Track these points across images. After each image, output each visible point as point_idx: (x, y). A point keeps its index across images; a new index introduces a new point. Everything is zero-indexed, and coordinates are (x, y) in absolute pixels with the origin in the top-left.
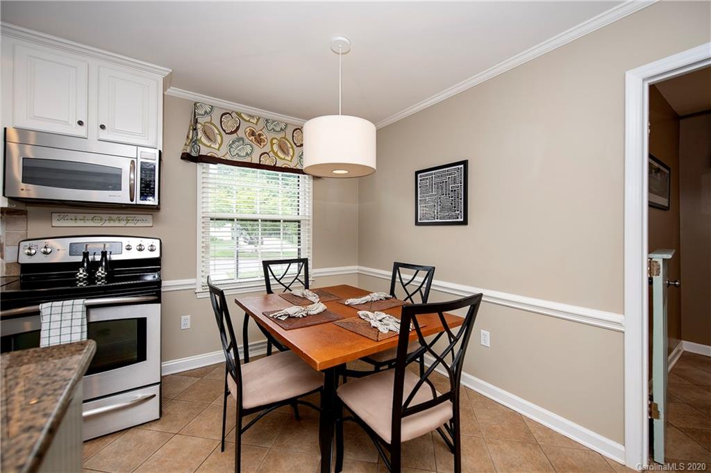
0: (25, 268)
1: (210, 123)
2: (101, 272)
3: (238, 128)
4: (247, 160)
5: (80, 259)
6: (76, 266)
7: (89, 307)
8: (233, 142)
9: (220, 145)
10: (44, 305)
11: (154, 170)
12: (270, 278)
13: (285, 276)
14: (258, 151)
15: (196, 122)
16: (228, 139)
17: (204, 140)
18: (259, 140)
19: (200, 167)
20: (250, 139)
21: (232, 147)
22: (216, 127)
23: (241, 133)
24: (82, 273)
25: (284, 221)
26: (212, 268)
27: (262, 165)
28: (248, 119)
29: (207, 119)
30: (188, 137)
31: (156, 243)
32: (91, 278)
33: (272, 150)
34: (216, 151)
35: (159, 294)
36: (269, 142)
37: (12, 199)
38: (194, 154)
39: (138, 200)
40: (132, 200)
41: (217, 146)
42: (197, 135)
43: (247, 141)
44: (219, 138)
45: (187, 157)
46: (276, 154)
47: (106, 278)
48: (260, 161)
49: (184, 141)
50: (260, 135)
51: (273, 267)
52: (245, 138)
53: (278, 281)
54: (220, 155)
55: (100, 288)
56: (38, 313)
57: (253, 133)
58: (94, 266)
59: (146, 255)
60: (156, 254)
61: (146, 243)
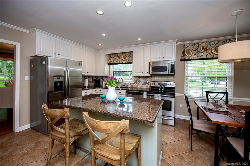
0: (152, 87)
1: (189, 49)
2: (163, 89)
3: (198, 48)
4: (202, 57)
5: (159, 86)
6: (159, 87)
7: (161, 96)
8: (196, 53)
9: (192, 55)
10: (155, 94)
11: (173, 66)
12: (209, 97)
13: (215, 98)
14: (205, 54)
15: (184, 50)
16: (194, 52)
17: (187, 55)
18: (206, 50)
19: (185, 62)
20: (202, 50)
21: (196, 55)
22: (190, 50)
23: (199, 50)
24: (160, 89)
25: (217, 77)
26: (189, 91)
27: (207, 58)
28: (201, 44)
29: (188, 48)
30: (182, 55)
31: (174, 83)
32: (161, 90)
33: (212, 52)
34: (190, 57)
35: (174, 96)
36: (210, 50)
37: (150, 74)
38: (184, 59)
39: (170, 74)
40: (169, 73)
41: (190, 56)
42: (185, 53)
43: (201, 51)
44: (191, 53)
45: (182, 60)
46: (214, 53)
47: (164, 91)
48: (206, 57)
49: (181, 56)
50: (206, 48)
51: (210, 94)
52: (200, 50)
53: (212, 99)
54: (191, 58)
55: (163, 93)
56: (154, 95)
57: (203, 48)
58: (162, 88)
59: (172, 86)
60: (174, 86)
61: (172, 83)
